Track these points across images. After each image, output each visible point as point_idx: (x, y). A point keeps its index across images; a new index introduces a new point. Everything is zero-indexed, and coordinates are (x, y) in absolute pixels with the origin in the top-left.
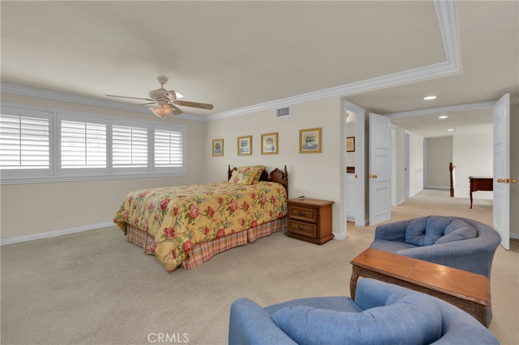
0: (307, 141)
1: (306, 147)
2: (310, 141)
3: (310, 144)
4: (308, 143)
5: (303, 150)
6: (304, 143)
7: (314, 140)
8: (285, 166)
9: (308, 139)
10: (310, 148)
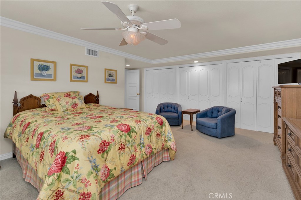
0: (109, 76)
1: (108, 80)
2: (111, 76)
3: (111, 78)
4: (110, 77)
5: (107, 81)
6: (107, 77)
7: (113, 76)
8: (98, 91)
9: (110, 75)
10: (111, 80)
